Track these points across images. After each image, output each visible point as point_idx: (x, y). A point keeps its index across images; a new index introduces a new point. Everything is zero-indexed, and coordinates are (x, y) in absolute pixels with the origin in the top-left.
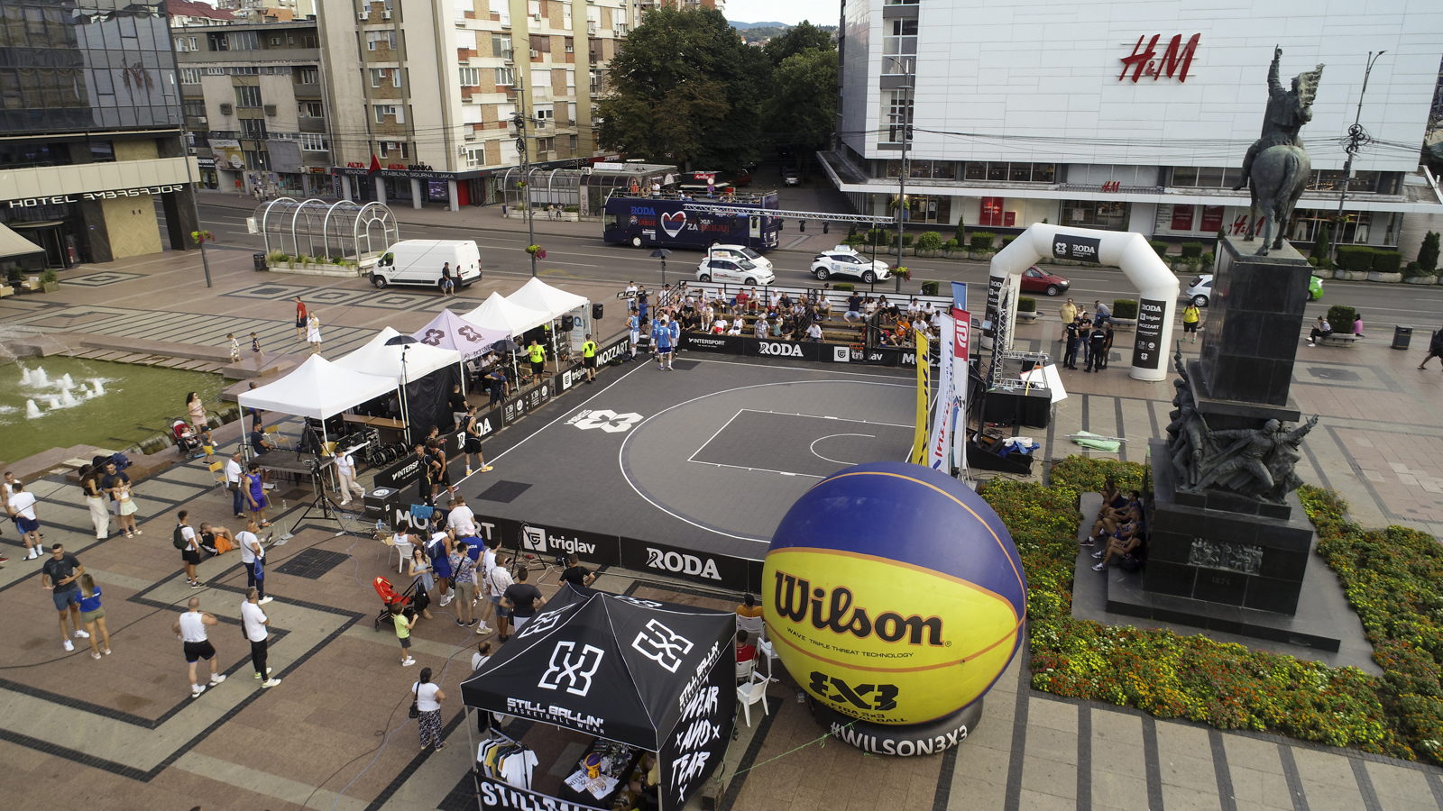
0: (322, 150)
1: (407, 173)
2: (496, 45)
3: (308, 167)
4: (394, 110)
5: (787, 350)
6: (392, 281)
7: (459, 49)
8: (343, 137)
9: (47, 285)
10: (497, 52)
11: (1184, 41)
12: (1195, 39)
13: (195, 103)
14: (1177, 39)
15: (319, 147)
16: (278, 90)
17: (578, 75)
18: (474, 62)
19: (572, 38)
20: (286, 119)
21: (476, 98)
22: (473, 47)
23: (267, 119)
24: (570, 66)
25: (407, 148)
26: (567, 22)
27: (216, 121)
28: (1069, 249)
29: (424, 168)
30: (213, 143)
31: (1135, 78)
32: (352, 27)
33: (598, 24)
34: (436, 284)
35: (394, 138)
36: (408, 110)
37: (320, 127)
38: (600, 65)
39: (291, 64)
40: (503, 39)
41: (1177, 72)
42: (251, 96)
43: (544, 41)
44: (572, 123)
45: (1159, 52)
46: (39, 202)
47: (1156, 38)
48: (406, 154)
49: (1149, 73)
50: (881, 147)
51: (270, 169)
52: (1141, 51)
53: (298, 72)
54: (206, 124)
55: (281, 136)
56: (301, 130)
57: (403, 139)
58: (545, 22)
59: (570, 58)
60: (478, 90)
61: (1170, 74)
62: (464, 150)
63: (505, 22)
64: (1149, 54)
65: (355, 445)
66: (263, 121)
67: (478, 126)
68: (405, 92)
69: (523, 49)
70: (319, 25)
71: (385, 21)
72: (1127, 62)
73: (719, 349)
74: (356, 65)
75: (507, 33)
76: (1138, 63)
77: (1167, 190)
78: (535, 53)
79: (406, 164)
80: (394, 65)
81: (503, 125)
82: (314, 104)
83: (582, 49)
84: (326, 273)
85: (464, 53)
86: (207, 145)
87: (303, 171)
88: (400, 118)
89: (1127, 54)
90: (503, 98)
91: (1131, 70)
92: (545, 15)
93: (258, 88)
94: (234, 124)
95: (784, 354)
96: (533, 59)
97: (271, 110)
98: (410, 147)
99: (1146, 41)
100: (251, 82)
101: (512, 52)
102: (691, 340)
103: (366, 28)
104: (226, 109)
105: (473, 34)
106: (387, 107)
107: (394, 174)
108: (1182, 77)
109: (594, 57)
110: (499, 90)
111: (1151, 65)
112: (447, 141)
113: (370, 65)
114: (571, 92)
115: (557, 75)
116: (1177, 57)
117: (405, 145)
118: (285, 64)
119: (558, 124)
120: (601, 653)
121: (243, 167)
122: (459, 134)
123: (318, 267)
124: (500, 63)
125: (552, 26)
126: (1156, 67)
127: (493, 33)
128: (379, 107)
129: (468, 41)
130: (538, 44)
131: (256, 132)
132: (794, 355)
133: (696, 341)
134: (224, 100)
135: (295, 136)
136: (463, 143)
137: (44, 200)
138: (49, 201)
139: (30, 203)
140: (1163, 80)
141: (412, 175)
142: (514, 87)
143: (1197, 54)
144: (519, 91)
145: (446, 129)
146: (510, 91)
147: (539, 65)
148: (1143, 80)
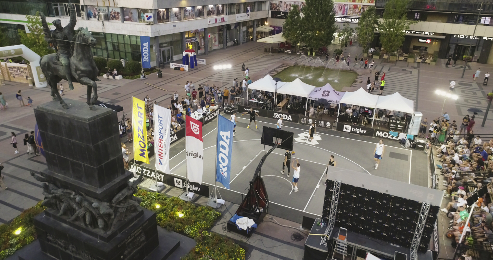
9: (432, 62)
46: (465, 37)
137: (467, 36)
138: (469, 37)
139: (461, 36)
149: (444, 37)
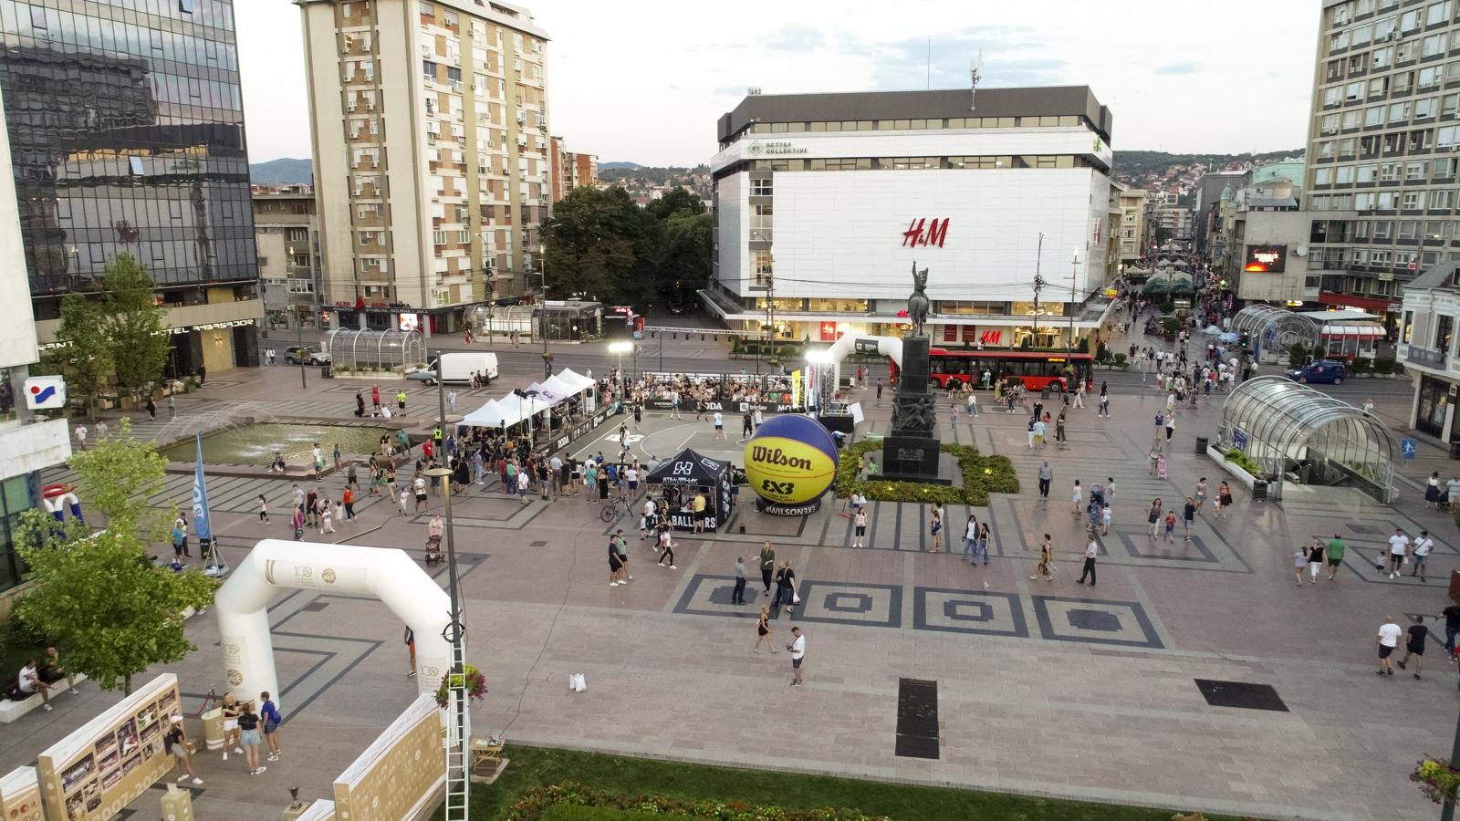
0: (307, 292)
1: (387, 309)
2: (458, 213)
4: (378, 262)
5: (713, 406)
7: (434, 219)
8: (332, 283)
10: (458, 220)
12: (946, 221)
14: (935, 222)
15: (304, 290)
16: (272, 246)
17: (512, 233)
18: (443, 227)
19: (509, 207)
20: (277, 268)
21: (445, 254)
22: (443, 216)
23: (260, 268)
24: (508, 228)
25: (389, 291)
26: (506, 195)
28: (863, 347)
29: (400, 304)
31: (913, 245)
32: (346, 201)
33: (527, 196)
35: (378, 284)
36: (391, 263)
37: (307, 274)
38: (529, 226)
39: (284, 226)
40: (463, 210)
41: (938, 241)
43: (490, 210)
44: (508, 271)
45: (926, 228)
47: (923, 221)
48: (387, 295)
49: (921, 241)
50: (751, 289)
52: (914, 228)
53: (288, 232)
55: (270, 281)
56: (289, 276)
57: (386, 284)
58: (492, 196)
59: (508, 221)
60: (445, 247)
61: (933, 243)
62: (435, 292)
63: (464, 197)
64: (920, 230)
66: (256, 269)
67: (444, 274)
68: (390, 248)
69: (476, 216)
70: (317, 199)
71: (375, 197)
72: (907, 234)
74: (347, 228)
75: (465, 205)
76: (914, 235)
78: (485, 219)
79: (387, 303)
80: (382, 229)
81: (462, 273)
82: (301, 257)
83: (516, 215)
85: (437, 221)
87: (289, 308)
88: (383, 267)
90: (462, 252)
91: (910, 239)
92: (491, 191)
95: (711, 408)
96: (483, 223)
98: (391, 290)
99: (917, 222)
101: (469, 219)
103: (358, 202)
105: (442, 207)
106: (373, 260)
107: (377, 310)
108: (941, 245)
109: (525, 219)
110: (460, 247)
111: (922, 236)
112: (423, 286)
113: (359, 229)
114: (508, 247)
115: (499, 235)
116: (937, 232)
117: (386, 288)
118: (278, 225)
119: (500, 272)
122: (432, 281)
124: (460, 227)
125: (496, 198)
126: (924, 238)
127: (456, 205)
128: (365, 260)
129: (439, 211)
130: (487, 211)
132: (717, 408)
133: (659, 404)
135: (283, 281)
136: (435, 286)
137: (170, 331)
138: (173, 332)
140: (929, 246)
141: (392, 311)
142: (470, 244)
143: (949, 230)
144: (473, 247)
145: (422, 277)
146: (467, 247)
147: (487, 228)
148: (917, 246)
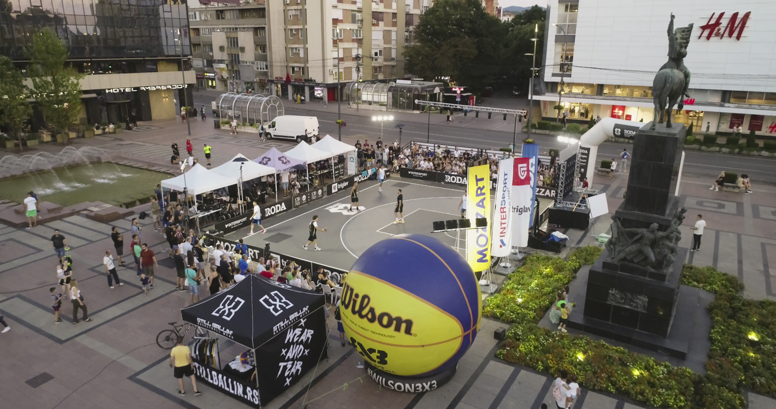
0: (265, 70)
1: (304, 83)
2: (354, 17)
3: (258, 79)
4: (299, 50)
5: (459, 180)
6: (274, 136)
7: (333, 19)
8: (274, 64)
9: (118, 130)
10: (354, 21)
11: (740, 16)
12: (747, 16)
13: (208, 45)
14: (735, 15)
15: (263, 69)
16: (246, 39)
17: (398, 34)
18: (340, 26)
19: (396, 14)
20: (249, 55)
21: (342, 45)
22: (341, 18)
23: (240, 54)
24: (394, 29)
25: (304, 70)
26: (394, 5)
27: (217, 55)
28: (622, 132)
29: (311, 80)
30: (215, 65)
31: (708, 38)
32: (282, 8)
33: (411, 7)
34: (295, 138)
35: (299, 65)
36: (306, 51)
37: (264, 58)
38: (411, 28)
39: (253, 26)
40: (358, 14)
41: (735, 34)
42: (233, 42)
43: (380, 15)
44: (393, 59)
45: (724, 22)
46: (120, 91)
47: (722, 15)
48: (303, 74)
49: (717, 35)
50: (554, 75)
51: (240, 79)
52: (713, 22)
53: (256, 30)
54: (213, 56)
55: (246, 63)
56: (256, 60)
57: (302, 65)
58: (382, 5)
59: (394, 24)
60: (341, 41)
61: (730, 35)
62: (332, 72)
63: (359, 5)
64: (718, 23)
65: (214, 210)
66: (238, 55)
67: (341, 60)
68: (305, 41)
69: (368, 19)
70: (266, 7)
71: (298, 4)
72: (704, 28)
73: (424, 178)
74: (282, 27)
75: (360, 11)
76: (711, 29)
77: (726, 105)
78: (375, 22)
79: (303, 79)
80: (301, 27)
81: (354, 59)
82: (262, 46)
83: (401, 20)
84: (246, 131)
85: (335, 21)
86: (212, 66)
87: (255, 80)
88: (302, 55)
89: (704, 23)
90: (356, 45)
91: (706, 32)
92: (382, 1)
93: (237, 38)
94: (225, 56)
95: (458, 182)
96: (374, 25)
97: (243, 49)
98: (306, 70)
99: (716, 16)
100: (233, 35)
101: (362, 21)
102: (409, 173)
103: (288, 8)
104: (222, 49)
105: (341, 12)
106: (296, 48)
107: (297, 83)
108: (738, 38)
109: (408, 23)
110: (353, 41)
111: (719, 30)
112: (324, 66)
113: (289, 27)
114: (394, 42)
115: (387, 35)
116: (736, 25)
117: (303, 68)
118: (250, 26)
119: (385, 60)
120: (243, 302)
121: (228, 78)
122: (330, 63)
123: (243, 128)
124: (355, 27)
125: (385, 7)
126: (722, 31)
127: (352, 11)
128: (292, 49)
129: (339, 15)
130: (377, 16)
131: (234, 60)
132: (463, 183)
133: (412, 173)
134: (221, 44)
135: (253, 63)
136: (332, 68)
137: (122, 89)
138: (124, 90)
139: (115, 91)
140: (726, 39)
141: (306, 84)
142: (361, 40)
143: (748, 23)
144: (364, 41)
145: (323, 60)
146: (360, 41)
147: (377, 28)
148: (713, 39)
149: (94, 95)
